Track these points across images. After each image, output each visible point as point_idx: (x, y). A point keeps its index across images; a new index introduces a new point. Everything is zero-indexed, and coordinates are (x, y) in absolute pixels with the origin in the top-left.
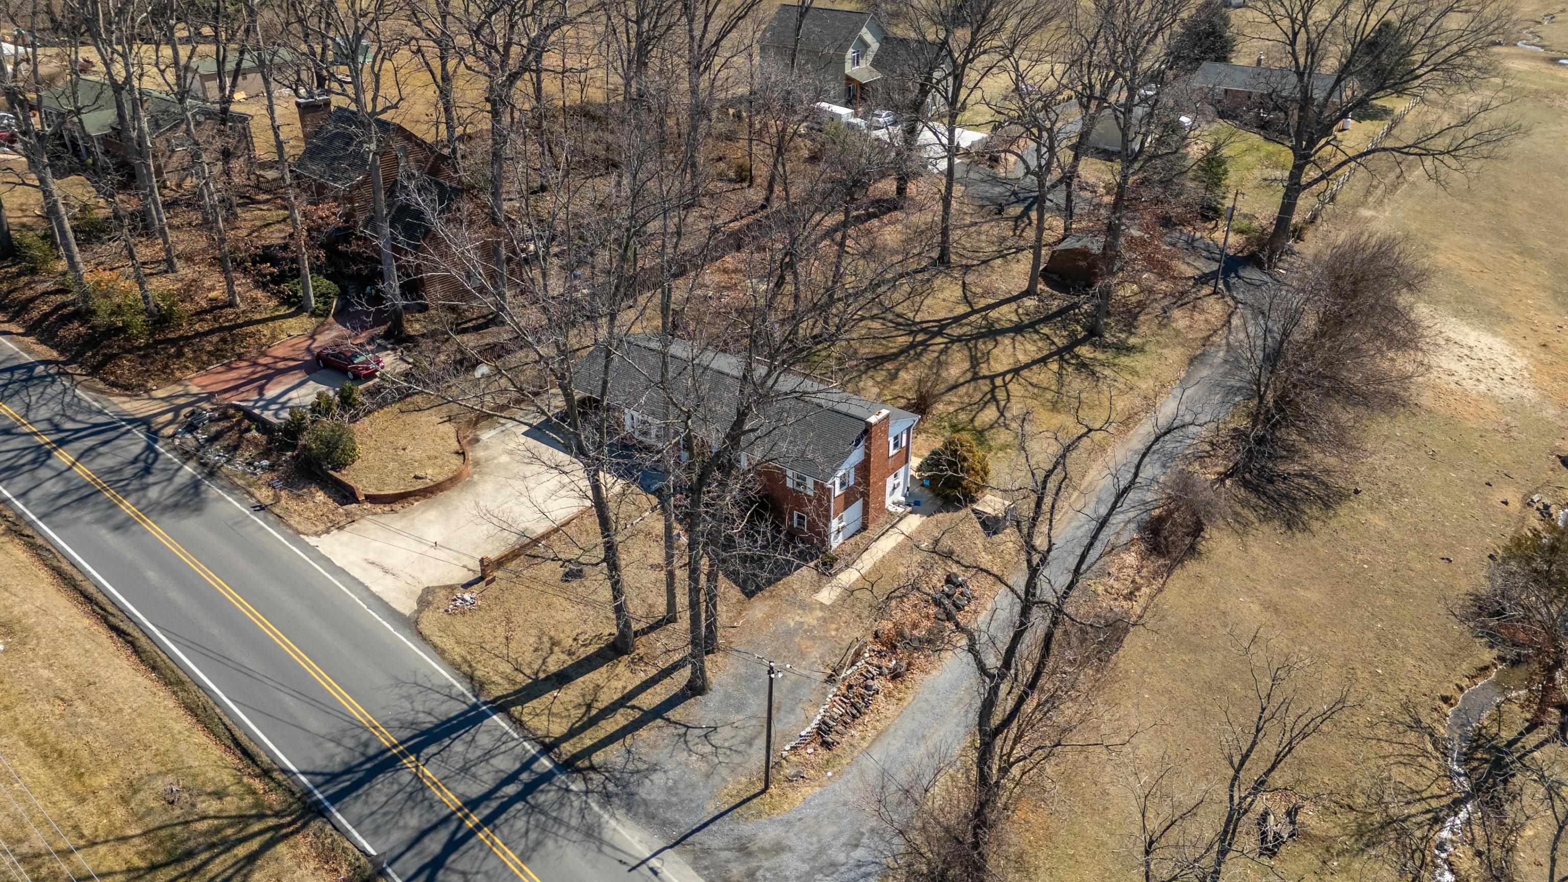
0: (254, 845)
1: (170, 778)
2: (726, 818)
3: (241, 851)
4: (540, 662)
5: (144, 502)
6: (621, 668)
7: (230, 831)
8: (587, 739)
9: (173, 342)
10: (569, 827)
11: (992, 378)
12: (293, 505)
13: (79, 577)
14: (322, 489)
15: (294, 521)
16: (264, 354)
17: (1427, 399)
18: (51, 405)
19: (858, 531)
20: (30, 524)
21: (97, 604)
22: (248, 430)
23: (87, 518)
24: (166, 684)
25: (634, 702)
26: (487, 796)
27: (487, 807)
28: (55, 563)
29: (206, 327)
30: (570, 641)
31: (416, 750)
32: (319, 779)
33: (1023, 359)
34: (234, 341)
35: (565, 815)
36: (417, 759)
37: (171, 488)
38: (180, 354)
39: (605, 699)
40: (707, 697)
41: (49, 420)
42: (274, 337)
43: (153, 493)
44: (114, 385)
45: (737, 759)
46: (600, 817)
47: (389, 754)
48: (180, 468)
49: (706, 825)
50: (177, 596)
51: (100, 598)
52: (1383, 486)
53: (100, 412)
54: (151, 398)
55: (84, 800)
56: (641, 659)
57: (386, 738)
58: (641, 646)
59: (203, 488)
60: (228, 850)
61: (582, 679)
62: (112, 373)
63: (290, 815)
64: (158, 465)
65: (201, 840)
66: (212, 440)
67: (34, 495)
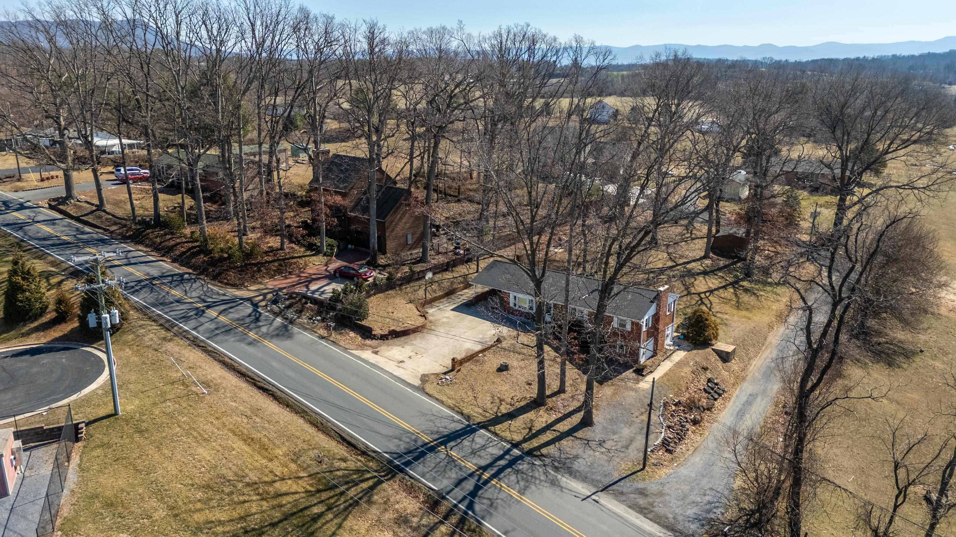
0: (370, 483)
1: (316, 451)
2: (627, 480)
3: (365, 485)
4: (496, 408)
5: (260, 333)
6: (541, 412)
7: (355, 476)
8: (535, 443)
9: (255, 265)
10: (541, 481)
11: (699, 294)
12: (338, 337)
13: (236, 365)
14: (352, 330)
15: (342, 343)
16: (303, 273)
17: (943, 311)
18: (198, 291)
19: (652, 357)
20: (203, 341)
21: (249, 377)
22: (306, 303)
23: (233, 339)
24: (296, 413)
25: (554, 428)
26: (490, 465)
27: (492, 470)
28: (221, 359)
29: (270, 259)
30: (510, 400)
31: (444, 443)
32: (395, 456)
33: (713, 287)
34: (286, 266)
35: (537, 475)
36: (446, 447)
37: (272, 328)
38: (259, 271)
39: (538, 426)
40: (595, 427)
41: (199, 297)
42: (306, 265)
43: (264, 329)
44: (226, 284)
45: (622, 455)
46: (556, 477)
47: (429, 445)
48: (274, 320)
49: (616, 482)
50: (292, 374)
51: (250, 374)
52: (935, 349)
53: (224, 295)
54: (248, 290)
55: (272, 460)
56: (551, 409)
57: (426, 438)
58: (550, 402)
59: (289, 328)
60: (357, 484)
61: (521, 417)
62: (225, 279)
63: (383, 472)
64: (262, 318)
65: (341, 479)
66: (288, 307)
67: (200, 329)
